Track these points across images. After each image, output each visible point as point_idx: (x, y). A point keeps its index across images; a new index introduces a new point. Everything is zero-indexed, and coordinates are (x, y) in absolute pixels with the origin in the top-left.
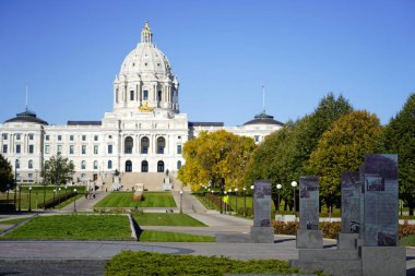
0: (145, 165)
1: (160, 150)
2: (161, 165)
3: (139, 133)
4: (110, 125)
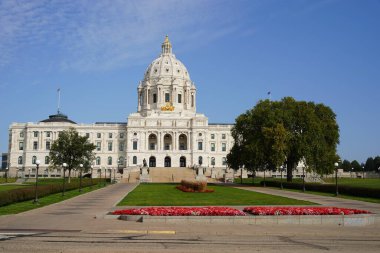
0: (168, 161)
1: (183, 146)
2: (183, 160)
3: (162, 131)
4: (135, 123)
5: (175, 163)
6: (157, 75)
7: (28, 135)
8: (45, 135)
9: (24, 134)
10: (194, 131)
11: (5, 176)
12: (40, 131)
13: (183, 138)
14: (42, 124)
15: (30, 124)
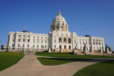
0: (65, 47)
3: (63, 37)
4: (55, 34)
5: (68, 48)
6: (58, 20)
7: (17, 36)
8: (23, 36)
9: (15, 36)
10: (73, 37)
11: (7, 51)
12: (21, 35)
13: (69, 39)
14: (22, 33)
15: (17, 32)
